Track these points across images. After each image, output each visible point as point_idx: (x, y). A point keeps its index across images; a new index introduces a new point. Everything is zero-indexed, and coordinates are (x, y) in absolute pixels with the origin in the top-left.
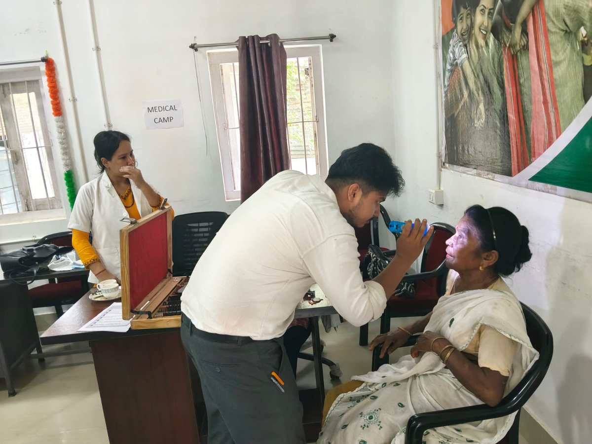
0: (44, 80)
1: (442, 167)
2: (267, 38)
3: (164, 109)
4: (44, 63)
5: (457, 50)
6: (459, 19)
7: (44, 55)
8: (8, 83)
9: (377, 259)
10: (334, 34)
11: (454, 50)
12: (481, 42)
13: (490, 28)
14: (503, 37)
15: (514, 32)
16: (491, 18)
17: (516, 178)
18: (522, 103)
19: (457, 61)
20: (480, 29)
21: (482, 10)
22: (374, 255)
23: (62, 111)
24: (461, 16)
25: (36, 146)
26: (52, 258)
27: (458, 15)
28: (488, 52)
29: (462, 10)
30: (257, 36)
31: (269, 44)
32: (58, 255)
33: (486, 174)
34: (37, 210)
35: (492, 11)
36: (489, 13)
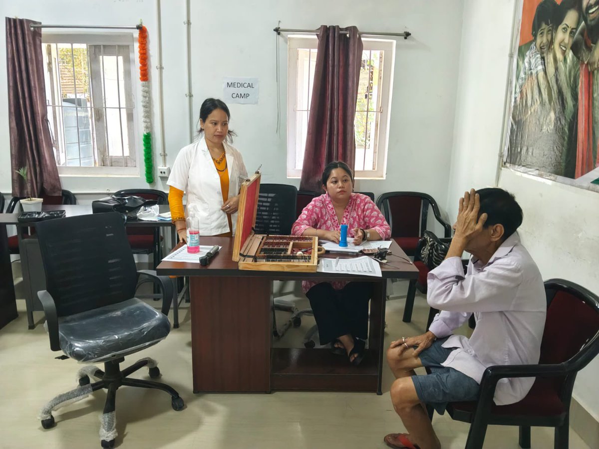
0: (137, 45)
1: (502, 166)
2: (347, 29)
3: (242, 85)
4: (138, 30)
5: (533, 61)
6: (539, 33)
7: (138, 23)
8: (100, 46)
9: (434, 243)
10: (410, 32)
11: (530, 61)
12: (559, 56)
13: (570, 46)
14: (582, 55)
15: (594, 52)
16: (573, 37)
17: (578, 181)
18: (593, 115)
19: (532, 71)
20: (560, 45)
21: (564, 28)
22: (431, 240)
23: (148, 76)
24: (542, 31)
25: (118, 107)
26: (140, 209)
27: (538, 30)
28: (566, 66)
29: (544, 26)
30: (338, 26)
31: (348, 35)
32: (145, 207)
33: (548, 175)
34: (112, 166)
35: (574, 30)
36: (571, 32)
